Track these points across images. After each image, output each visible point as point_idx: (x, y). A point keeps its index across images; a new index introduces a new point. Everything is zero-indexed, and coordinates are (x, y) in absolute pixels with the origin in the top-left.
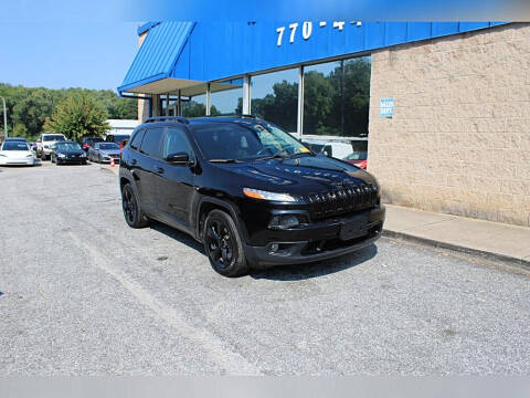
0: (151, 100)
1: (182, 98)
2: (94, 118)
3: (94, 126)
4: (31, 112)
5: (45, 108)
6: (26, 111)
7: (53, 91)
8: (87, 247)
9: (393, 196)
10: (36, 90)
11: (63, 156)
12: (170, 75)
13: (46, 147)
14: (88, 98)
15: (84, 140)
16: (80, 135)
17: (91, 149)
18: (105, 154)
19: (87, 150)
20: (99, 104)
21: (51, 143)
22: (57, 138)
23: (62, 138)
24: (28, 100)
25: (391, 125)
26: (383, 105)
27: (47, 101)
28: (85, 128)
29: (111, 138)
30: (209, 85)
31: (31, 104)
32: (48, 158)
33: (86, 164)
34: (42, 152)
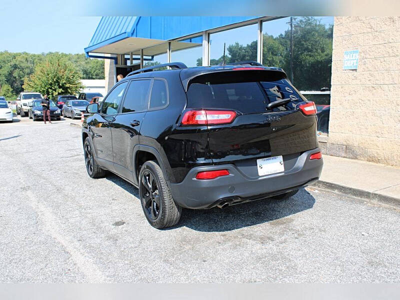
0: (116, 59)
1: (144, 57)
2: (68, 78)
3: (68, 85)
4: (15, 74)
5: (27, 71)
6: (11, 74)
7: (34, 55)
8: (42, 208)
9: (358, 152)
10: (20, 54)
11: (39, 113)
12: (132, 34)
13: (25, 105)
14: (63, 61)
15: (59, 97)
16: (55, 93)
17: (65, 106)
18: (77, 110)
19: (61, 107)
20: (73, 66)
21: (29, 101)
22: (35, 96)
23: (39, 96)
24: (12, 63)
25: (356, 78)
26: (347, 58)
27: (29, 65)
28: (60, 87)
29: (83, 96)
30: (170, 43)
31: (15, 67)
32: (26, 114)
33: (59, 119)
34: (21, 109)
